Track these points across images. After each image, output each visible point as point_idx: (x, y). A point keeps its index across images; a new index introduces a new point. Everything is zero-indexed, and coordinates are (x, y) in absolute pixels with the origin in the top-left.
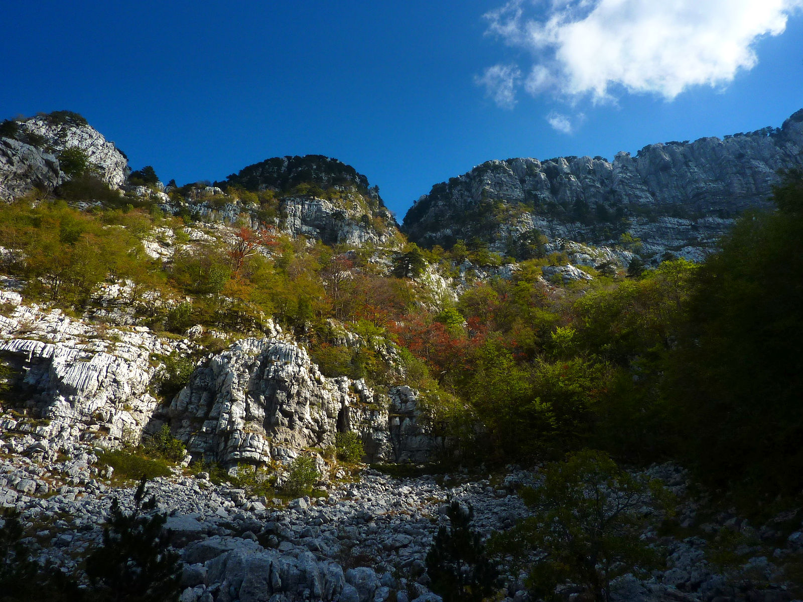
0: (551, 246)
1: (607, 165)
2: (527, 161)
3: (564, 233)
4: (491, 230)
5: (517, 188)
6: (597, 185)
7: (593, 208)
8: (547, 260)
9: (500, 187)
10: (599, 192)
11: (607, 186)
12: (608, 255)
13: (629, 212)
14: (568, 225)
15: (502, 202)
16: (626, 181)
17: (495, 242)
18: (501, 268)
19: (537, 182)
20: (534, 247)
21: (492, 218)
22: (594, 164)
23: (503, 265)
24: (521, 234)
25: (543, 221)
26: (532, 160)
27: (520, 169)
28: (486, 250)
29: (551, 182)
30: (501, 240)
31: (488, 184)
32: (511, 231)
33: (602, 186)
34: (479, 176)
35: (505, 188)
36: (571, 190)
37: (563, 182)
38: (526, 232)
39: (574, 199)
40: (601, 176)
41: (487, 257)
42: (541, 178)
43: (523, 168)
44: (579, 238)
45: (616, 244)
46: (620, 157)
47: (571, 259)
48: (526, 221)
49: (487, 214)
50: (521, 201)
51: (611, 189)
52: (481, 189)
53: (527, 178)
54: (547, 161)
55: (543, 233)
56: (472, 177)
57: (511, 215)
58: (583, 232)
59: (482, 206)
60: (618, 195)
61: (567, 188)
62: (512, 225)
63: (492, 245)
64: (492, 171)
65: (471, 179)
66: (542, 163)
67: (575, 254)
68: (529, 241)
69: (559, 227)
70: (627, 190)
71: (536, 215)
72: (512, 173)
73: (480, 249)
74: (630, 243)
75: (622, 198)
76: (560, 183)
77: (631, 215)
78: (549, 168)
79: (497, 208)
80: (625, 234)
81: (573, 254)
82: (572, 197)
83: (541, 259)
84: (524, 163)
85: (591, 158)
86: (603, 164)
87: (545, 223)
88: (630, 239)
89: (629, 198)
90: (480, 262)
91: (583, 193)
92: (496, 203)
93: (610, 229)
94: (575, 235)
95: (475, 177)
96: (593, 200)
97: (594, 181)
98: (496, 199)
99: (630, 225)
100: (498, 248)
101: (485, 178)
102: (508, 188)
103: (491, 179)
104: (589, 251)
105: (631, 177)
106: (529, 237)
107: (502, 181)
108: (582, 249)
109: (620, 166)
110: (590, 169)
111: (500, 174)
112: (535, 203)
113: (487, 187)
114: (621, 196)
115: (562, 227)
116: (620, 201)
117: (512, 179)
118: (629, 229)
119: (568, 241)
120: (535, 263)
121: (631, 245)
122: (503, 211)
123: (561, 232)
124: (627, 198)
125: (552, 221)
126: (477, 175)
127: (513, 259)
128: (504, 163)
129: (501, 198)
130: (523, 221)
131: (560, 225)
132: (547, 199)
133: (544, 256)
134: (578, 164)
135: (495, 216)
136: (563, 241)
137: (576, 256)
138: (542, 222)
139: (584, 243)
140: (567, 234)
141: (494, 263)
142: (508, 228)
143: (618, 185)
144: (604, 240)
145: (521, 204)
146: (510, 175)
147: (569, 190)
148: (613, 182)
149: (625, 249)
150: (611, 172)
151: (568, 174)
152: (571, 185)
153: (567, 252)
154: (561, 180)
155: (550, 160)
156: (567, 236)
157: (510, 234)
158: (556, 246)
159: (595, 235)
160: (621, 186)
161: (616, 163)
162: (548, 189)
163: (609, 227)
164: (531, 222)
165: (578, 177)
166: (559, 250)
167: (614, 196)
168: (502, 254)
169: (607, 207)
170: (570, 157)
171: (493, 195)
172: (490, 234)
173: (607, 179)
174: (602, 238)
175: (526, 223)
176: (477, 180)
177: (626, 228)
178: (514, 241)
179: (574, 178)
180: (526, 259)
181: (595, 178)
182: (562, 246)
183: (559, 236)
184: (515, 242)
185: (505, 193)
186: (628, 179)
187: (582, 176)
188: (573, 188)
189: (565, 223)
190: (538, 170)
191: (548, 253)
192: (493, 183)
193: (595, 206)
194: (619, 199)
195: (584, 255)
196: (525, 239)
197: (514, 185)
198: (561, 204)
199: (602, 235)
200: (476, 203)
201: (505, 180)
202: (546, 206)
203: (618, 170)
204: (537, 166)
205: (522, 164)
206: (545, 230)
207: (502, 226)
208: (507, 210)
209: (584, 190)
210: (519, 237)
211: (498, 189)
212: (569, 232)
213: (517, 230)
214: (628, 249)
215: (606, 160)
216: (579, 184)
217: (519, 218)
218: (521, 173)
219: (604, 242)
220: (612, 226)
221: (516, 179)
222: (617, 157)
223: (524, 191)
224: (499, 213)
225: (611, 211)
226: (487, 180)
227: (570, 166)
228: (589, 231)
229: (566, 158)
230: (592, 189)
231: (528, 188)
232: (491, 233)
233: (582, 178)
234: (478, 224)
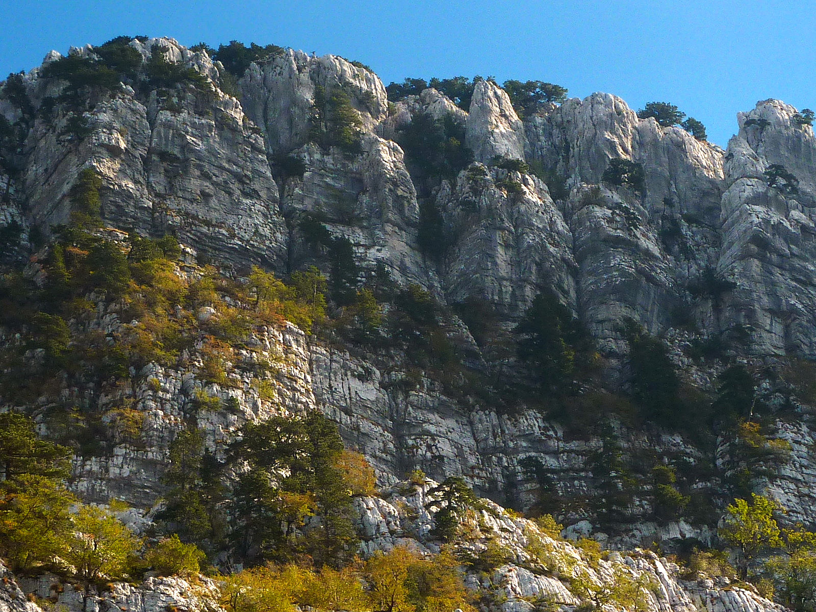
0: (386, 515)
1: (698, 151)
2: (319, 71)
3: (460, 454)
4: (99, 388)
5: (253, 194)
6: (644, 243)
7: (611, 354)
8: (360, 585)
9: (170, 177)
10: (650, 279)
11: (688, 254)
12: (658, 595)
13: (777, 400)
14: (486, 420)
15: (170, 252)
16: (779, 243)
17: (108, 453)
18: (123, 590)
19: (357, 181)
20: (305, 507)
21: (110, 324)
22: (640, 142)
23: (137, 575)
24: (247, 428)
25: (361, 378)
26: (347, 67)
27: (282, 103)
28: (57, 486)
29: (425, 195)
30: (140, 445)
31: (114, 152)
32: (197, 405)
33: (667, 249)
34: (74, 101)
35: (195, 184)
36: (515, 245)
37: (485, 201)
38: (275, 422)
39: (528, 291)
40: (668, 202)
41: (59, 523)
42: (377, 163)
43: (295, 101)
44: (528, 492)
45: (703, 547)
46: (763, 123)
47: (476, 591)
48: (281, 366)
49: (89, 303)
50: (265, 263)
51: (709, 272)
52: (74, 172)
53: (311, 154)
54: (416, 87)
55: (358, 438)
56: (37, 104)
57: (210, 329)
58: (550, 462)
59: (69, 259)
60: (737, 307)
61: (498, 237)
62: (208, 377)
63: (93, 465)
64: (142, 92)
65: (30, 112)
66: (395, 92)
67: (502, 570)
68: (285, 473)
69: (436, 424)
70: (782, 290)
71: (332, 345)
72: (238, 115)
73: (25, 477)
74: (770, 551)
75: (755, 325)
76: (470, 207)
77: (788, 413)
78: (422, 121)
79: (144, 279)
80: (750, 502)
81: (489, 568)
82: (519, 284)
83: (329, 573)
84: (305, 77)
85: (630, 107)
86: (680, 146)
87: (369, 392)
88: (771, 530)
89: (787, 328)
90: (20, 545)
91: (575, 274)
92: (139, 251)
93: (683, 468)
94: (509, 476)
95: (49, 103)
96: (618, 311)
97: (631, 221)
98: (143, 234)
99: (779, 460)
100: (123, 485)
101: (104, 117)
102: (209, 188)
103: (129, 130)
104: (571, 562)
105: (804, 228)
106: (285, 452)
107: (186, 147)
108: (532, 546)
109: (762, 166)
110: (617, 162)
111: (176, 110)
112: (336, 283)
113: (107, 167)
114: (751, 314)
115: (451, 423)
116: (742, 336)
117: (232, 144)
118: (773, 479)
119: (469, 497)
120: (300, 587)
121: (772, 561)
122: (172, 298)
123: (445, 448)
124: (778, 328)
125: (406, 386)
126: (62, 98)
127: (192, 554)
128: (207, 62)
129: (172, 230)
130: (264, 366)
131: (442, 410)
132: (396, 276)
133: (348, 561)
134: (563, 127)
135: (127, 316)
136: (448, 496)
137: (504, 580)
138: (356, 384)
139: (549, 519)
140: (472, 461)
141: (88, 561)
142: (184, 391)
143: (745, 256)
144: (646, 518)
145: (266, 278)
146: (225, 125)
147: (507, 246)
148: (717, 242)
149: (745, 577)
150: (715, 189)
151: (513, 166)
152: (521, 222)
153: (463, 556)
154: (476, 192)
155: (435, 84)
156: (470, 471)
157: (192, 421)
158: (413, 516)
159: (609, 485)
160: (755, 265)
161: (745, 150)
162: (405, 224)
163: (676, 456)
164: (303, 379)
165: (558, 192)
166: (425, 540)
167: (717, 309)
168: (138, 518)
169: (679, 357)
170: (530, 86)
171: (130, 209)
172: (92, 410)
173: (690, 220)
174: (639, 506)
175: (278, 376)
176: (62, 123)
177: (760, 474)
178: (209, 460)
179: (540, 191)
180: (253, 561)
181: (638, 208)
182: (443, 522)
183: (435, 465)
184: (210, 467)
185: (192, 208)
186: (789, 238)
187: (578, 187)
188: (529, 239)
189: (471, 409)
190: (368, 125)
191: (371, 548)
192: (141, 151)
193: (622, 346)
194: (739, 328)
195: (544, 581)
196: (264, 461)
197: (240, 179)
198: (459, 308)
199: (642, 495)
200: (36, 237)
201: (201, 146)
202: (385, 308)
203: (751, 187)
204: (365, 101)
205: (292, 83)
206: (365, 426)
207: (156, 374)
208: (193, 299)
209: (580, 259)
210: (236, 445)
211: (159, 182)
212: (485, 453)
213: (232, 406)
214: (754, 580)
215: (697, 130)
216: (561, 225)
217: (248, 345)
218: (283, 124)
219: (647, 529)
220: (692, 455)
221: (255, 148)
222: (749, 122)
223: (288, 214)
224: (151, 304)
225: (696, 378)
226: (110, 128)
227: (528, 131)
228: (579, 461)
229: (512, 88)
230: (620, 259)
231: (308, 204)
232: (94, 404)
233: (575, 196)
234: (32, 346)
